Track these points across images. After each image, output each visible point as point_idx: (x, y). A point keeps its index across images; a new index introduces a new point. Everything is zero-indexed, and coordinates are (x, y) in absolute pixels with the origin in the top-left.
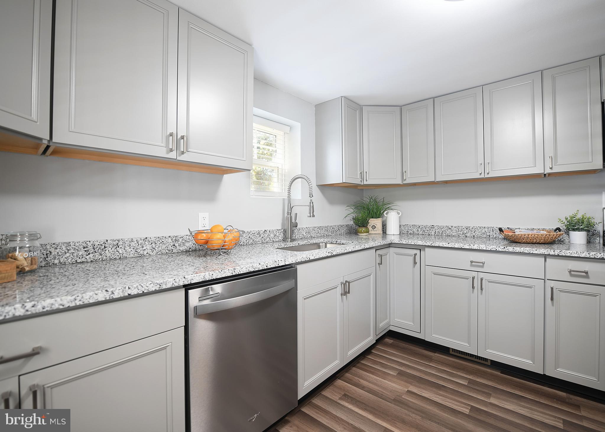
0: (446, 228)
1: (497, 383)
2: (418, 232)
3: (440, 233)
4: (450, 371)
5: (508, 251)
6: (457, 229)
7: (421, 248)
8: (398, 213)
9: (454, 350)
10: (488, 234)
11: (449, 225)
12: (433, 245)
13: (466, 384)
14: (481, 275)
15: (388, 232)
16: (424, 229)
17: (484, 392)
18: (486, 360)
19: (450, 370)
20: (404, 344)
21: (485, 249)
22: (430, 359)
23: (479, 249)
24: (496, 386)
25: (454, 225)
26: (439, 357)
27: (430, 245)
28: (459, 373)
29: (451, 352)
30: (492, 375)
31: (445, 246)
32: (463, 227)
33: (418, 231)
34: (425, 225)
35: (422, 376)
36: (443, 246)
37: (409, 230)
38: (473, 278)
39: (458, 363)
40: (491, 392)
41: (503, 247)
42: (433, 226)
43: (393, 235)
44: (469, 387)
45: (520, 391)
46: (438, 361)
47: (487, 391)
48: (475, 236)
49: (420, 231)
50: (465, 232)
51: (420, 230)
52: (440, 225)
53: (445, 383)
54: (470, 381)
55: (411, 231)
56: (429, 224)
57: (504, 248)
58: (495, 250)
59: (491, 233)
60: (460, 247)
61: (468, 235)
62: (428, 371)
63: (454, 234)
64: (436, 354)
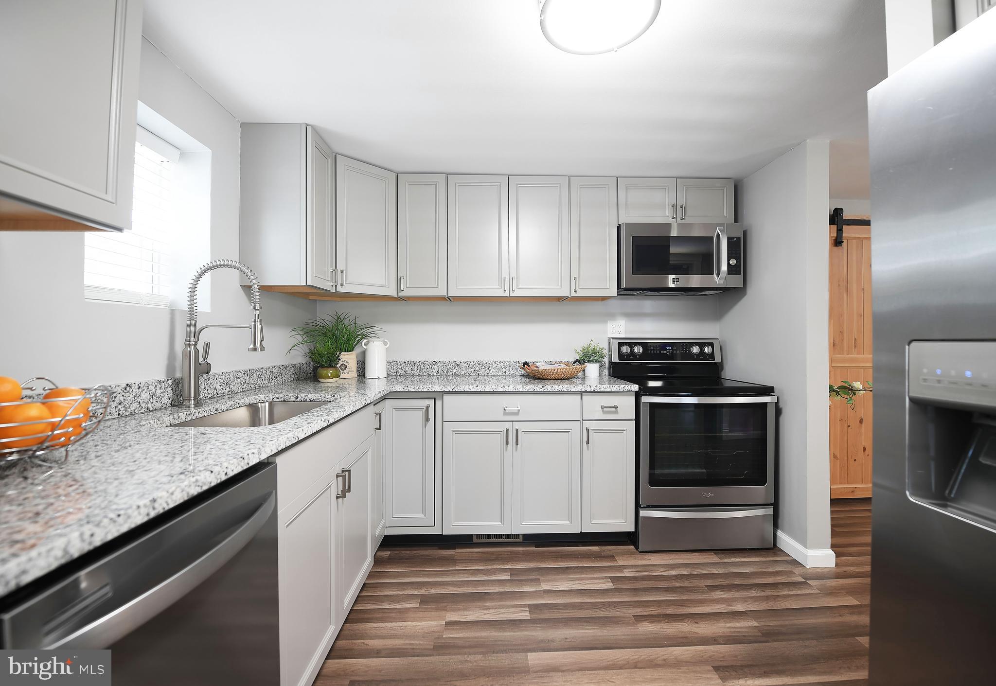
0: (453, 365)
1: (538, 562)
2: (413, 372)
3: (445, 372)
4: (484, 567)
5: (546, 390)
6: (467, 365)
7: (435, 396)
8: (385, 344)
9: (479, 536)
10: (504, 370)
11: (457, 360)
12: (456, 390)
13: (509, 578)
14: (517, 425)
15: (368, 375)
16: (422, 367)
17: (532, 580)
18: (517, 536)
19: (484, 566)
20: (408, 552)
21: (521, 390)
22: (452, 561)
23: (514, 390)
24: (539, 566)
25: (463, 360)
26: (462, 554)
27: (451, 390)
28: (495, 567)
29: (475, 540)
30: (525, 553)
31: (472, 390)
32: (474, 363)
33: (412, 370)
34: (423, 360)
35: (454, 591)
36: (470, 391)
37: (399, 369)
38: (507, 431)
39: (487, 552)
40: (538, 577)
41: (541, 386)
42: (434, 361)
43: (379, 378)
44: (515, 580)
45: (562, 562)
46: (465, 560)
47: (534, 577)
48: (490, 374)
49: (415, 370)
50: (478, 369)
51: (415, 368)
52: (444, 360)
53: (486, 588)
54: (513, 572)
55: (402, 371)
56: (430, 359)
57: (543, 387)
58: (533, 390)
59: (507, 368)
60: (491, 390)
61: (481, 373)
62: (458, 580)
63: (463, 372)
64: (457, 550)
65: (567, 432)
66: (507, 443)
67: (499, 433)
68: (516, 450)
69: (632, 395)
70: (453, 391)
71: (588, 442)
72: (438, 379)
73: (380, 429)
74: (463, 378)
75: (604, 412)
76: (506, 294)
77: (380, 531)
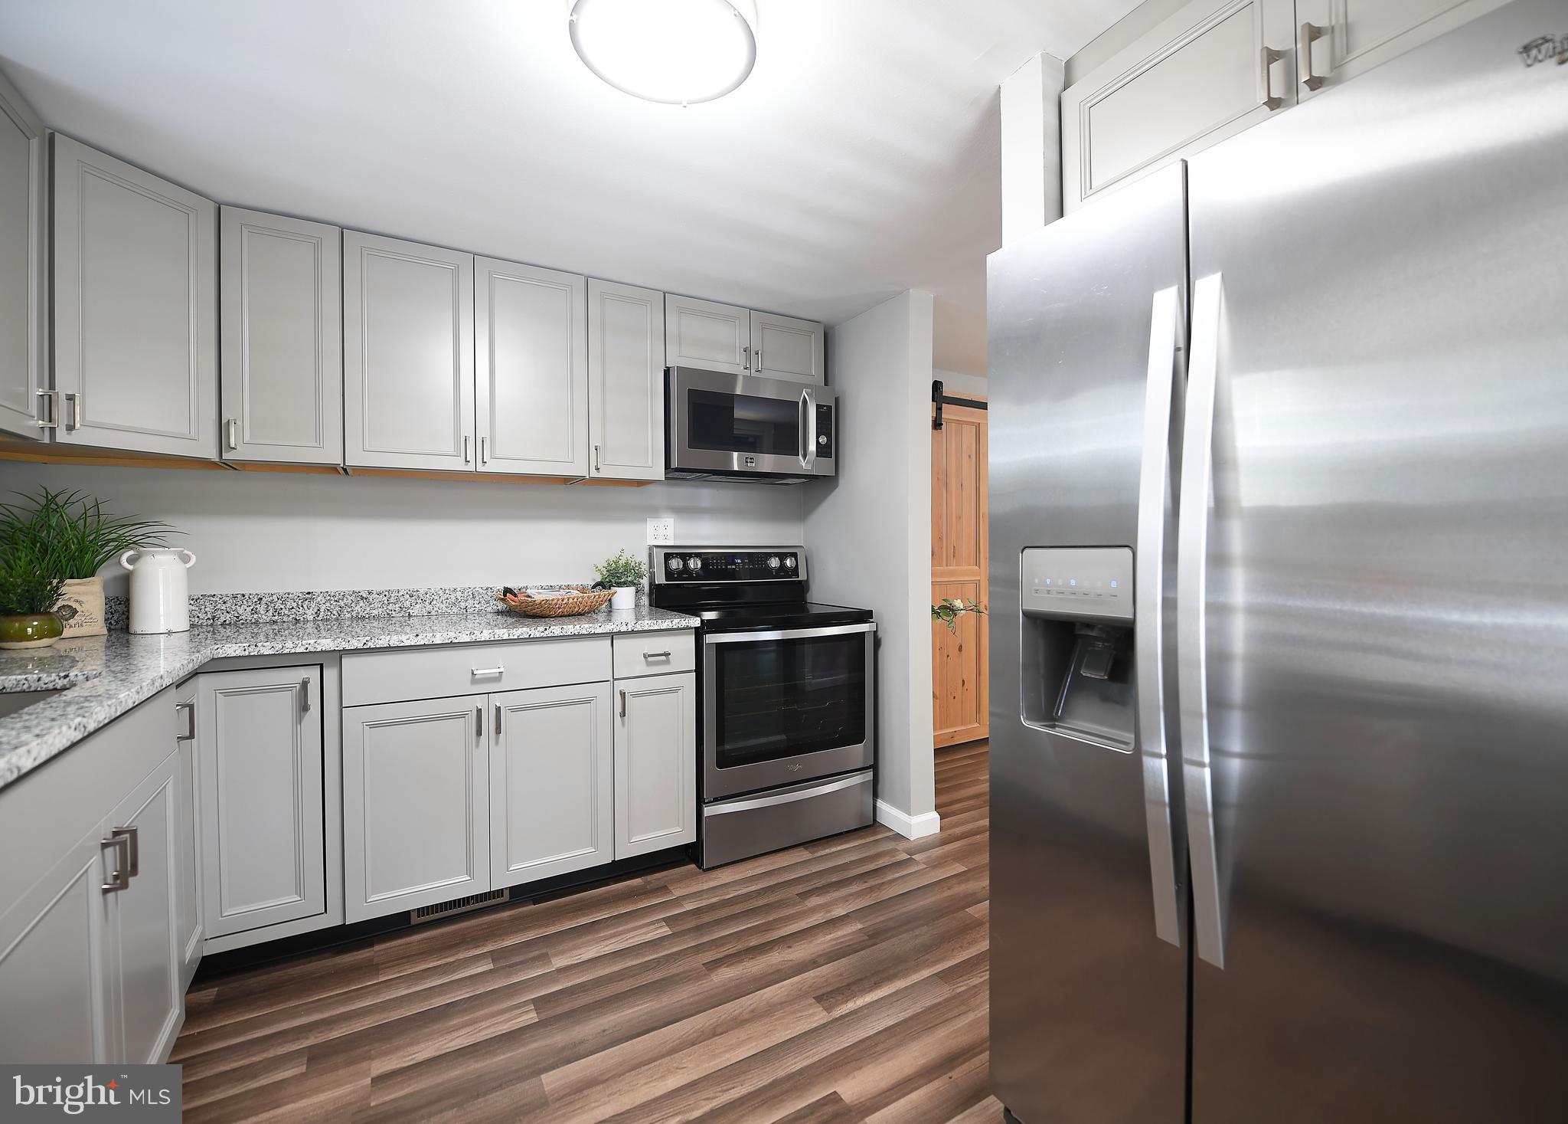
0: (353, 598)
1: (541, 926)
2: (255, 616)
3: (335, 612)
4: (439, 963)
5: (552, 635)
6: (385, 598)
7: (319, 661)
8: (185, 559)
9: (421, 911)
10: (463, 605)
11: (363, 588)
12: (371, 645)
13: (491, 966)
14: (497, 700)
15: (140, 624)
16: (279, 605)
17: (534, 959)
18: (499, 893)
19: (438, 960)
20: (264, 977)
21: (505, 637)
22: (372, 968)
23: (492, 639)
24: (545, 932)
25: (376, 589)
26: (389, 951)
27: (360, 646)
28: (461, 956)
29: (415, 920)
30: (514, 920)
31: (407, 643)
32: (401, 593)
33: (254, 612)
34: (282, 591)
35: (381, 1020)
36: (402, 645)
37: (219, 612)
38: (479, 711)
39: (442, 935)
40: (544, 951)
41: (542, 629)
42: (309, 593)
43: (170, 633)
44: (503, 968)
45: (585, 916)
46: (398, 959)
47: (537, 953)
48: (433, 613)
49: (262, 612)
50: (407, 604)
51: (261, 609)
52: (332, 590)
53: (448, 996)
54: (495, 956)
55: (229, 616)
56: (298, 588)
57: (546, 629)
58: (527, 636)
59: (470, 602)
60: (446, 641)
61: (414, 611)
62: (388, 998)
63: (375, 612)
64: (377, 948)
65: (589, 702)
66: (479, 733)
67: (463, 716)
68: (497, 743)
69: (691, 634)
70: (365, 647)
71: (623, 714)
72: (318, 628)
73: (192, 736)
74: (375, 624)
75: (649, 664)
76: (471, 467)
77: (192, 951)
